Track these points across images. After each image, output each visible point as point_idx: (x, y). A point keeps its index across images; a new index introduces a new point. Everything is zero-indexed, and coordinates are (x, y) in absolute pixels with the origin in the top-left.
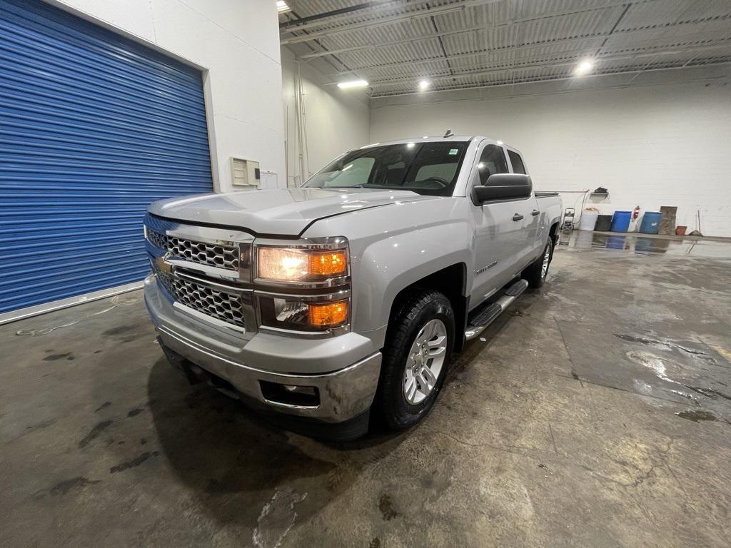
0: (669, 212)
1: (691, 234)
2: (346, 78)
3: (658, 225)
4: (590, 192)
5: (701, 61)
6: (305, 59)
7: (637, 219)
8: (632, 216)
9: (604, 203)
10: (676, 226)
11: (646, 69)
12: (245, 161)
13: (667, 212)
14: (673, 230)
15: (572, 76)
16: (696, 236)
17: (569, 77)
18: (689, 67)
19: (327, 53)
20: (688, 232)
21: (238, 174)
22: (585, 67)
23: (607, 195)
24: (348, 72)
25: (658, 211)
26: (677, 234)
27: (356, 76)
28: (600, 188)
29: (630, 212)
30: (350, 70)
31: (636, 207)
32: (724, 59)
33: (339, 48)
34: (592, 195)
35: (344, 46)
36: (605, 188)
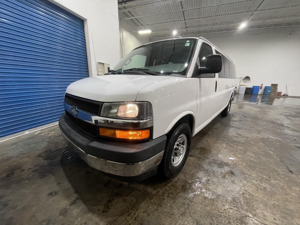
0: (275, 86)
1: (283, 95)
2: (141, 29)
3: (270, 91)
4: (243, 78)
5: (289, 24)
6: (124, 20)
7: (262, 89)
8: (260, 88)
9: (248, 82)
10: (278, 92)
11: (267, 27)
12: (103, 64)
13: (274, 86)
14: (276, 93)
15: (237, 30)
16: (286, 96)
17: (236, 30)
18: (285, 26)
19: (133, 18)
20: (282, 94)
21: (100, 70)
22: (243, 26)
23: (249, 79)
24: (142, 26)
25: (270, 85)
26: (278, 95)
27: (145, 28)
28: (247, 76)
29: (259, 86)
30: (143, 26)
31: (261, 84)
32: (297, 23)
33: (139, 16)
34: (243, 79)
35: (141, 15)
36: (249, 76)
